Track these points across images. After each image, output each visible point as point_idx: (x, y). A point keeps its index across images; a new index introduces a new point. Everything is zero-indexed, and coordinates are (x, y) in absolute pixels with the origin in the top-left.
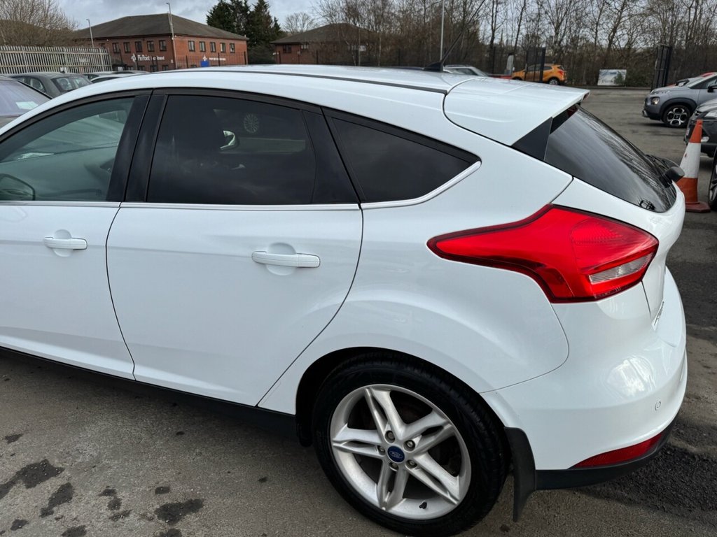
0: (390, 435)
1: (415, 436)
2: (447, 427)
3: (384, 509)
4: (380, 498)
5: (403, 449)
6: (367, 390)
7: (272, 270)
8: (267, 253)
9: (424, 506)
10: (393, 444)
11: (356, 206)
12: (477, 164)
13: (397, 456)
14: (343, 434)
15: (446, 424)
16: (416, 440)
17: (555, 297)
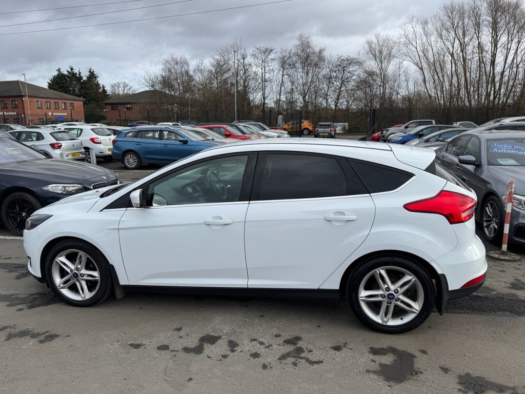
0: (388, 289)
1: (398, 288)
2: (413, 280)
3: (384, 324)
4: (382, 319)
5: (394, 293)
6: (378, 271)
7: (334, 223)
8: (332, 216)
9: (402, 319)
10: (390, 292)
11: (368, 195)
12: (414, 177)
13: (392, 297)
14: (363, 294)
15: (413, 278)
16: (399, 289)
17: (452, 222)
